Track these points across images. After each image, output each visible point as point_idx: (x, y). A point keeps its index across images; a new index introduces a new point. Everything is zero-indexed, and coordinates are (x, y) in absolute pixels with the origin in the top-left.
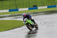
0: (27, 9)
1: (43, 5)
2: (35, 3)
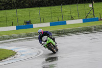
0: (14, 28)
1: (42, 21)
2: (28, 17)
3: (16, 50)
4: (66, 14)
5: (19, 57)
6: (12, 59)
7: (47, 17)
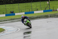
0: (4, 15)
1: (20, 11)
2: (12, 9)
3: (4, 28)
4: (34, 7)
5: (6, 32)
6: (2, 34)
7: (23, 9)
